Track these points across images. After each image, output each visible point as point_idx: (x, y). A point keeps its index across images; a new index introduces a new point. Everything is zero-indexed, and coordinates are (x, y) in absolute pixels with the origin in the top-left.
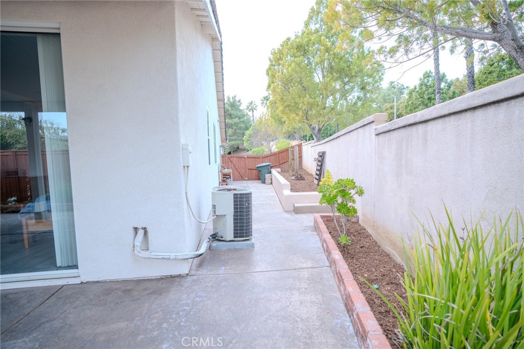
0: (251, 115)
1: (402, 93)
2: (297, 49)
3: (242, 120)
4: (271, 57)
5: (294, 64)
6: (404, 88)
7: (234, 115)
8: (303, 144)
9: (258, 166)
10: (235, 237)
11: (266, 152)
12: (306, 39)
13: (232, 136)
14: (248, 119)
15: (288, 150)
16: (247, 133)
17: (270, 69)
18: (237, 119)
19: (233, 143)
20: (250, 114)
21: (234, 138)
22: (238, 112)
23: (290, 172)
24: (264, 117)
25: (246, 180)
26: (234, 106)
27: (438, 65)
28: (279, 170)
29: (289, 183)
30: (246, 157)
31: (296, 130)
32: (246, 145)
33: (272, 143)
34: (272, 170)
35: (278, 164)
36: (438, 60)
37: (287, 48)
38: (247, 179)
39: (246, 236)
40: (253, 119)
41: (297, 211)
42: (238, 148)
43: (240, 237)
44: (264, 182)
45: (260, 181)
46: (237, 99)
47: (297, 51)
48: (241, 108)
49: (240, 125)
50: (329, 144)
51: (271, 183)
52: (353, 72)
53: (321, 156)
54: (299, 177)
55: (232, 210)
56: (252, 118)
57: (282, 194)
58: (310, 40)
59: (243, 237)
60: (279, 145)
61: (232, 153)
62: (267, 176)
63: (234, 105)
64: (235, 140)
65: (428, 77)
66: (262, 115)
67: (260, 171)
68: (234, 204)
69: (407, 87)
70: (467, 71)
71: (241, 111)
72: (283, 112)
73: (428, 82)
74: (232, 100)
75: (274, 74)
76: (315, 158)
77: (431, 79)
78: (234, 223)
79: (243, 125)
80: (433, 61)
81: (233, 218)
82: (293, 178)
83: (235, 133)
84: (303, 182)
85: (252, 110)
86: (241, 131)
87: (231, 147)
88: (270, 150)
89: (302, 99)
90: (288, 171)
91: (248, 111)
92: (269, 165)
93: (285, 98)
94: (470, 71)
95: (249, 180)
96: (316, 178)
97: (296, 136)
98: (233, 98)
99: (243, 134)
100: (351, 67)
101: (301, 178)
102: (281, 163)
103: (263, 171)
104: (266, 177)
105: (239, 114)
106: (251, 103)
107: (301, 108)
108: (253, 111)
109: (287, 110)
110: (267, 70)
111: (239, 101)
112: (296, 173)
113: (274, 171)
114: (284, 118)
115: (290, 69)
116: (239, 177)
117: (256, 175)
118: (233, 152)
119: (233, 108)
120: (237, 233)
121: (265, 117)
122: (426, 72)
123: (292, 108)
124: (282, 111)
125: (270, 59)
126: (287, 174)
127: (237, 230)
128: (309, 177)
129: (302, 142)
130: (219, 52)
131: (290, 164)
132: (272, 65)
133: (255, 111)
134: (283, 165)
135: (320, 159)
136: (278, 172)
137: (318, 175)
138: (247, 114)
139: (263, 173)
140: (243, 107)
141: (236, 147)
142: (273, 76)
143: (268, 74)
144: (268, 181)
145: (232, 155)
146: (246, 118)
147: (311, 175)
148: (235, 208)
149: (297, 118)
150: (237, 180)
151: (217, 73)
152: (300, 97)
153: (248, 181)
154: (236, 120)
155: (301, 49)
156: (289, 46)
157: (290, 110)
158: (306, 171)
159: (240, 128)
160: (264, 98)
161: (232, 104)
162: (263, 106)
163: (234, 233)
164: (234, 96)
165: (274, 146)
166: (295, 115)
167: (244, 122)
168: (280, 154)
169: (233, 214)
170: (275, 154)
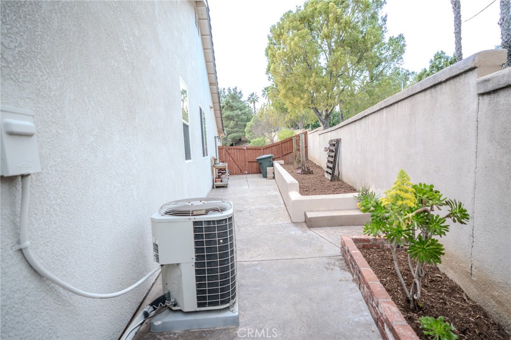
0: (253, 107)
1: (407, 79)
2: (300, 21)
3: (243, 111)
4: (271, 35)
5: (297, 37)
6: (409, 74)
7: (235, 107)
8: (308, 133)
9: (259, 158)
10: (199, 305)
11: (268, 142)
12: (311, 9)
13: (234, 128)
14: (249, 110)
15: (292, 139)
16: (248, 124)
17: (269, 48)
18: (239, 110)
19: (235, 135)
20: (252, 105)
21: (235, 129)
22: (239, 104)
23: (295, 164)
24: (265, 107)
25: (245, 174)
26: (235, 98)
27: (460, 39)
28: (282, 162)
29: (297, 182)
30: (245, 148)
31: (299, 119)
32: (247, 136)
33: (273, 134)
34: (274, 162)
35: (281, 156)
36: (460, 33)
37: (288, 21)
38: (246, 172)
39: (223, 303)
40: (255, 111)
41: (310, 223)
42: (240, 140)
43: (210, 304)
44: (265, 176)
45: (261, 175)
46: (238, 91)
47: (301, 24)
48: (242, 99)
49: (241, 117)
50: (346, 128)
51: (274, 178)
52: (369, 43)
53: (334, 145)
54: (306, 170)
55: (193, 254)
56: (253, 110)
57: (288, 196)
58: (316, 9)
59: (216, 304)
60: (281, 135)
61: (234, 145)
62: (269, 169)
63: (235, 96)
64: (237, 132)
65: (440, 58)
66: (263, 106)
67: (260, 163)
68: (196, 243)
69: (413, 73)
70: (501, 40)
71: (242, 102)
72: (286, 96)
73: (440, 63)
74: (232, 92)
75: (274, 53)
76: (325, 148)
77: (443, 60)
78: (198, 279)
79: (244, 117)
80: (454, 35)
81: (193, 269)
82: (300, 171)
83: (236, 125)
84: (312, 176)
85: (254, 101)
86: (243, 123)
87: (233, 139)
88: (272, 141)
89: (307, 79)
90: (292, 163)
91: (249, 103)
92: (271, 157)
93: (287, 79)
94: (506, 40)
95: (249, 173)
96: (327, 172)
97: (300, 125)
98: (234, 90)
99: (245, 126)
100: (366, 37)
101: (308, 172)
102: (284, 153)
103: (265, 163)
104: (268, 171)
105: (241, 105)
106: (252, 95)
107: (307, 90)
108: (254, 103)
109: (290, 94)
110: (266, 49)
111: (240, 93)
112: (303, 165)
113: (277, 164)
114: (287, 104)
115: (292, 43)
116: (238, 170)
117: (257, 169)
118: (236, 144)
119: (234, 100)
120: (205, 298)
121: (267, 108)
122: (438, 53)
123: (295, 90)
124: (283, 94)
125: (269, 37)
126: (291, 167)
127: (204, 292)
128: (318, 170)
129: (307, 130)
130: (206, 21)
131: (294, 155)
132: (272, 44)
133: (256, 102)
134: (287, 156)
135: (333, 148)
136: (281, 165)
137: (331, 168)
138: (248, 106)
139: (264, 166)
140: (244, 98)
141: (238, 139)
142: (274, 56)
143: (267, 54)
144: (270, 175)
145: (234, 147)
146: (247, 109)
147: (320, 167)
148: (197, 250)
149: (302, 102)
150: (236, 174)
151: (207, 50)
152: (305, 76)
153: (248, 175)
154: (238, 112)
155: (305, 20)
156: (291, 18)
157: (293, 93)
158: (313, 162)
159: (242, 120)
160: (266, 89)
161: (233, 96)
162: (265, 97)
163: (199, 298)
164: (234, 87)
165: (276, 136)
166: (299, 98)
167: (245, 113)
168: (283, 145)
169: (194, 261)
170: (277, 145)
